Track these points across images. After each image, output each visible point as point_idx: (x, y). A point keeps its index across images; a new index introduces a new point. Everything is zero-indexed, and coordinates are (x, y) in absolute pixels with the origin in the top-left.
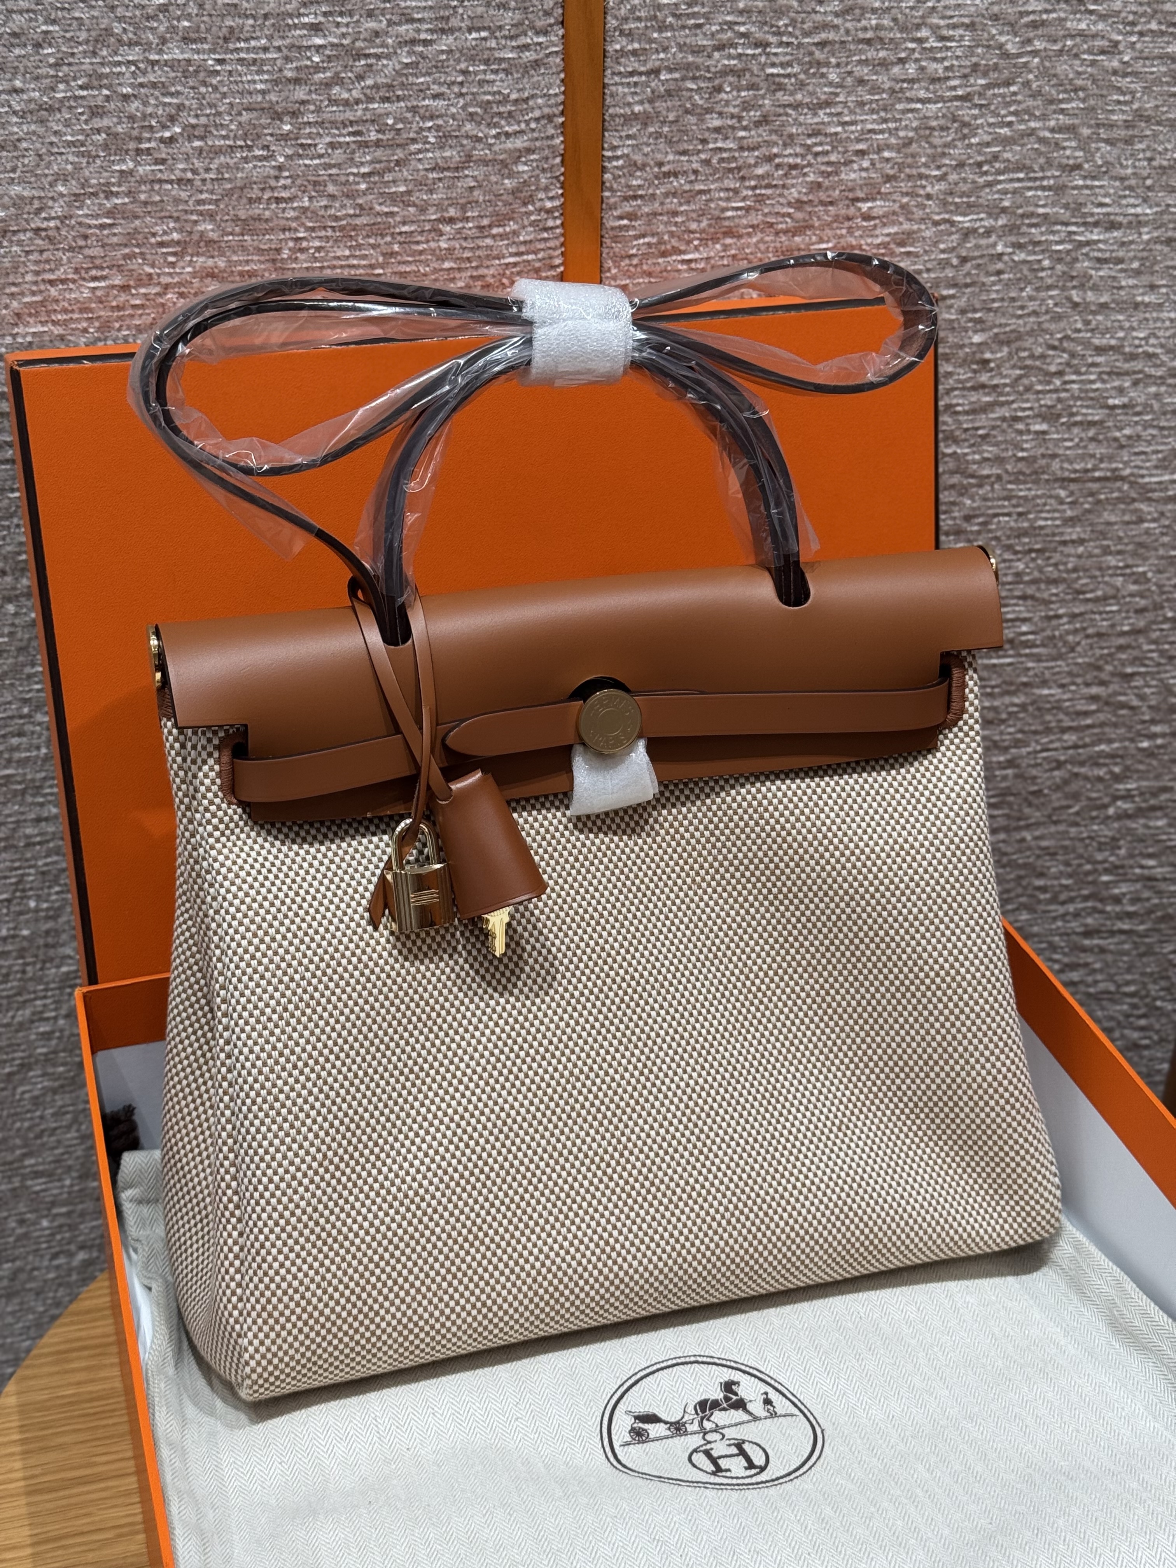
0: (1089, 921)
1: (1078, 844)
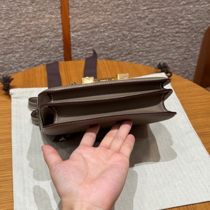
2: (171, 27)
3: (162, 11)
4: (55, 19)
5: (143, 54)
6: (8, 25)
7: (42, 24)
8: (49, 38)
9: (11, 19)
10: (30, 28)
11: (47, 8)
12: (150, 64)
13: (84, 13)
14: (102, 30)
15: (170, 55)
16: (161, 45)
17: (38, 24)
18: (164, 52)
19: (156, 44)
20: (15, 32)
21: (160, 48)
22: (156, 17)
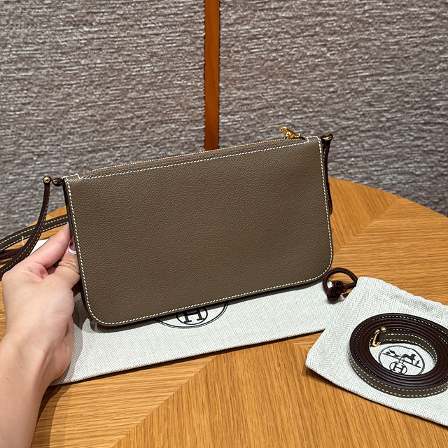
0: (426, 118)
1: (424, 83)
2: (415, 112)
3: (400, 79)
4: (192, 89)
5: (358, 161)
6: (103, 97)
7: (167, 98)
8: (178, 123)
9: (109, 85)
10: (144, 103)
11: (177, 67)
12: (370, 181)
13: (248, 79)
14: (280, 113)
15: (410, 165)
16: (392, 146)
17: (159, 97)
18: (399, 160)
19: (384, 144)
20: (116, 111)
21: (392, 151)
22: (386, 92)
